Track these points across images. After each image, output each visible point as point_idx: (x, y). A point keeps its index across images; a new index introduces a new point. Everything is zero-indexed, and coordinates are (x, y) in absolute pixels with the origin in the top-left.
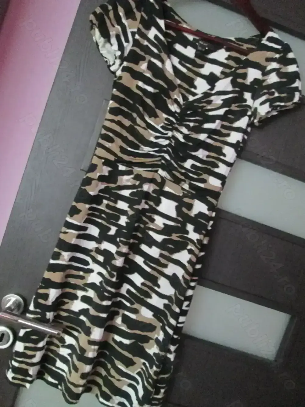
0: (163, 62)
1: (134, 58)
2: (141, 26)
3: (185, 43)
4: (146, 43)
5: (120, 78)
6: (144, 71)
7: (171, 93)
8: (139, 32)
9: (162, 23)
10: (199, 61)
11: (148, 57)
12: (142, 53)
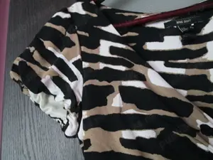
0: (142, 78)
1: (96, 96)
2: (84, 49)
3: (158, 36)
4: (102, 66)
5: (87, 143)
6: (121, 109)
7: (188, 120)
8: (86, 57)
9: (111, 29)
10: (194, 47)
11: (115, 84)
12: (105, 83)
